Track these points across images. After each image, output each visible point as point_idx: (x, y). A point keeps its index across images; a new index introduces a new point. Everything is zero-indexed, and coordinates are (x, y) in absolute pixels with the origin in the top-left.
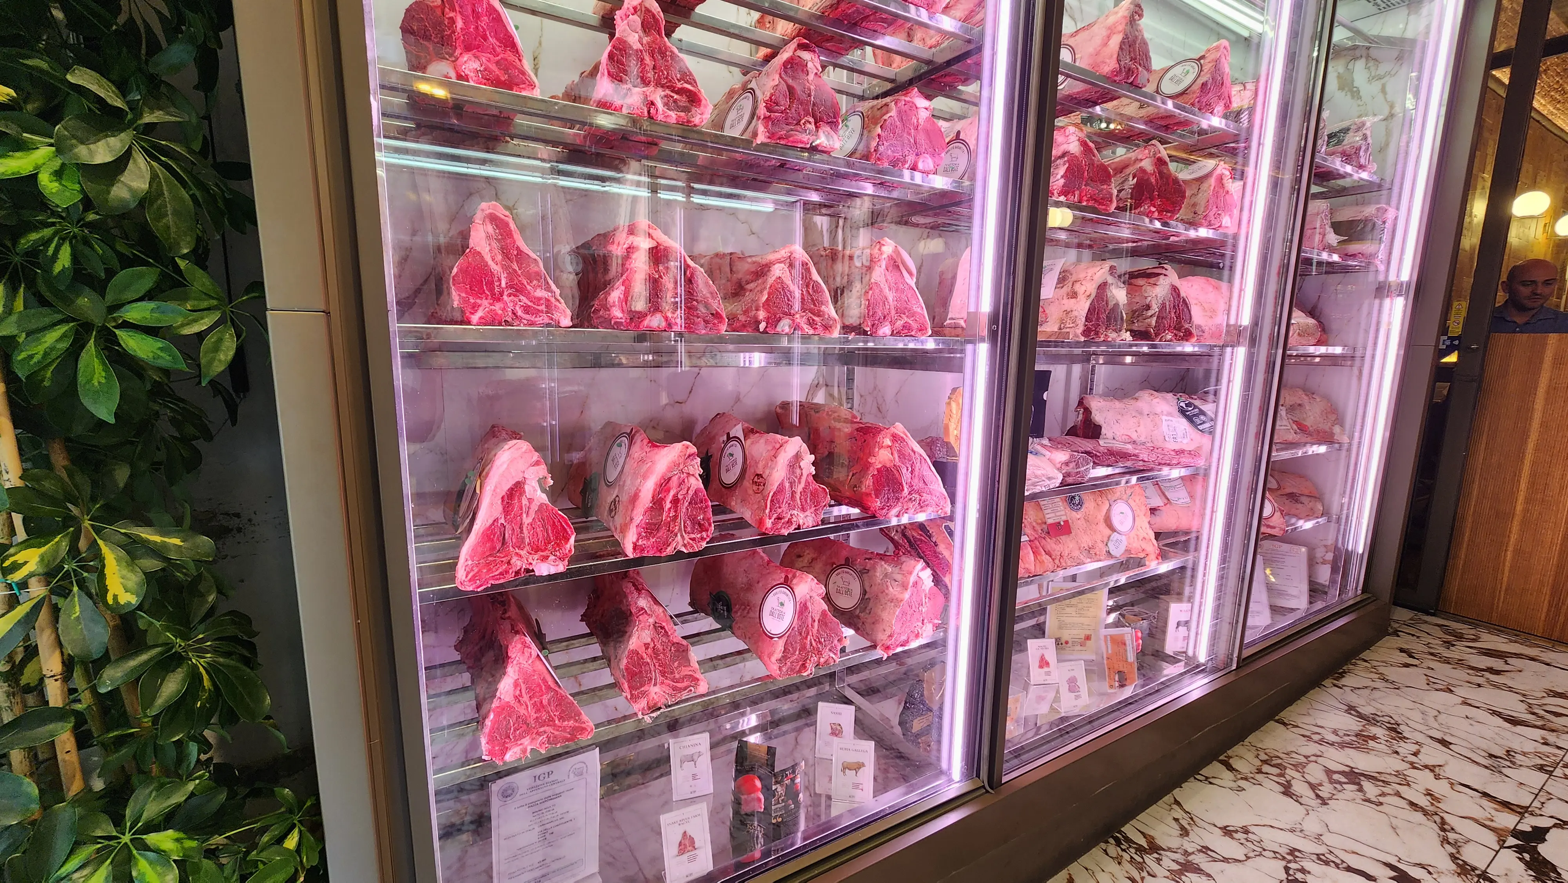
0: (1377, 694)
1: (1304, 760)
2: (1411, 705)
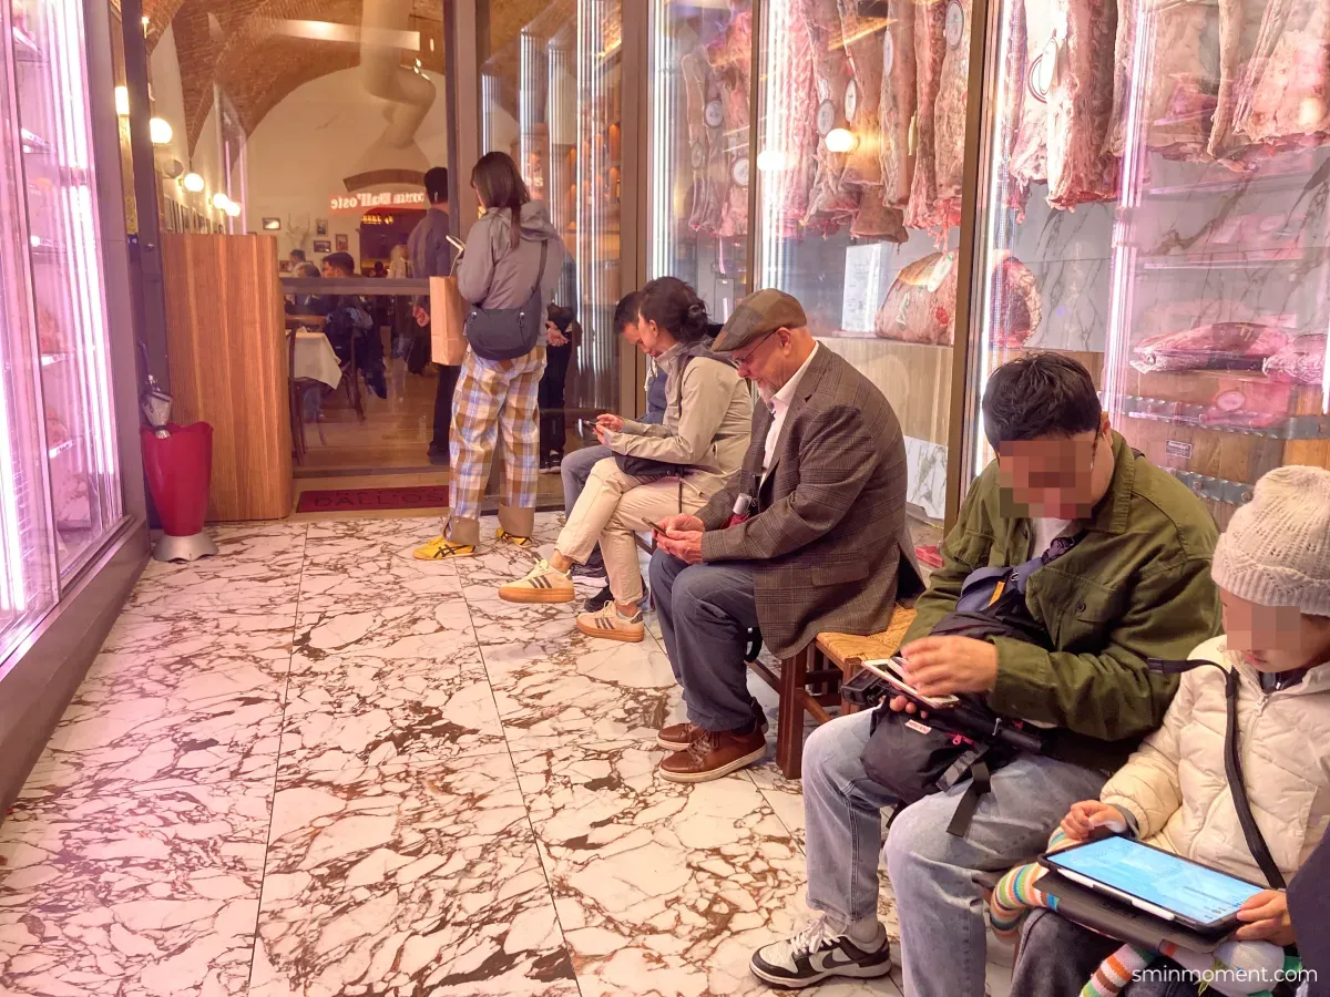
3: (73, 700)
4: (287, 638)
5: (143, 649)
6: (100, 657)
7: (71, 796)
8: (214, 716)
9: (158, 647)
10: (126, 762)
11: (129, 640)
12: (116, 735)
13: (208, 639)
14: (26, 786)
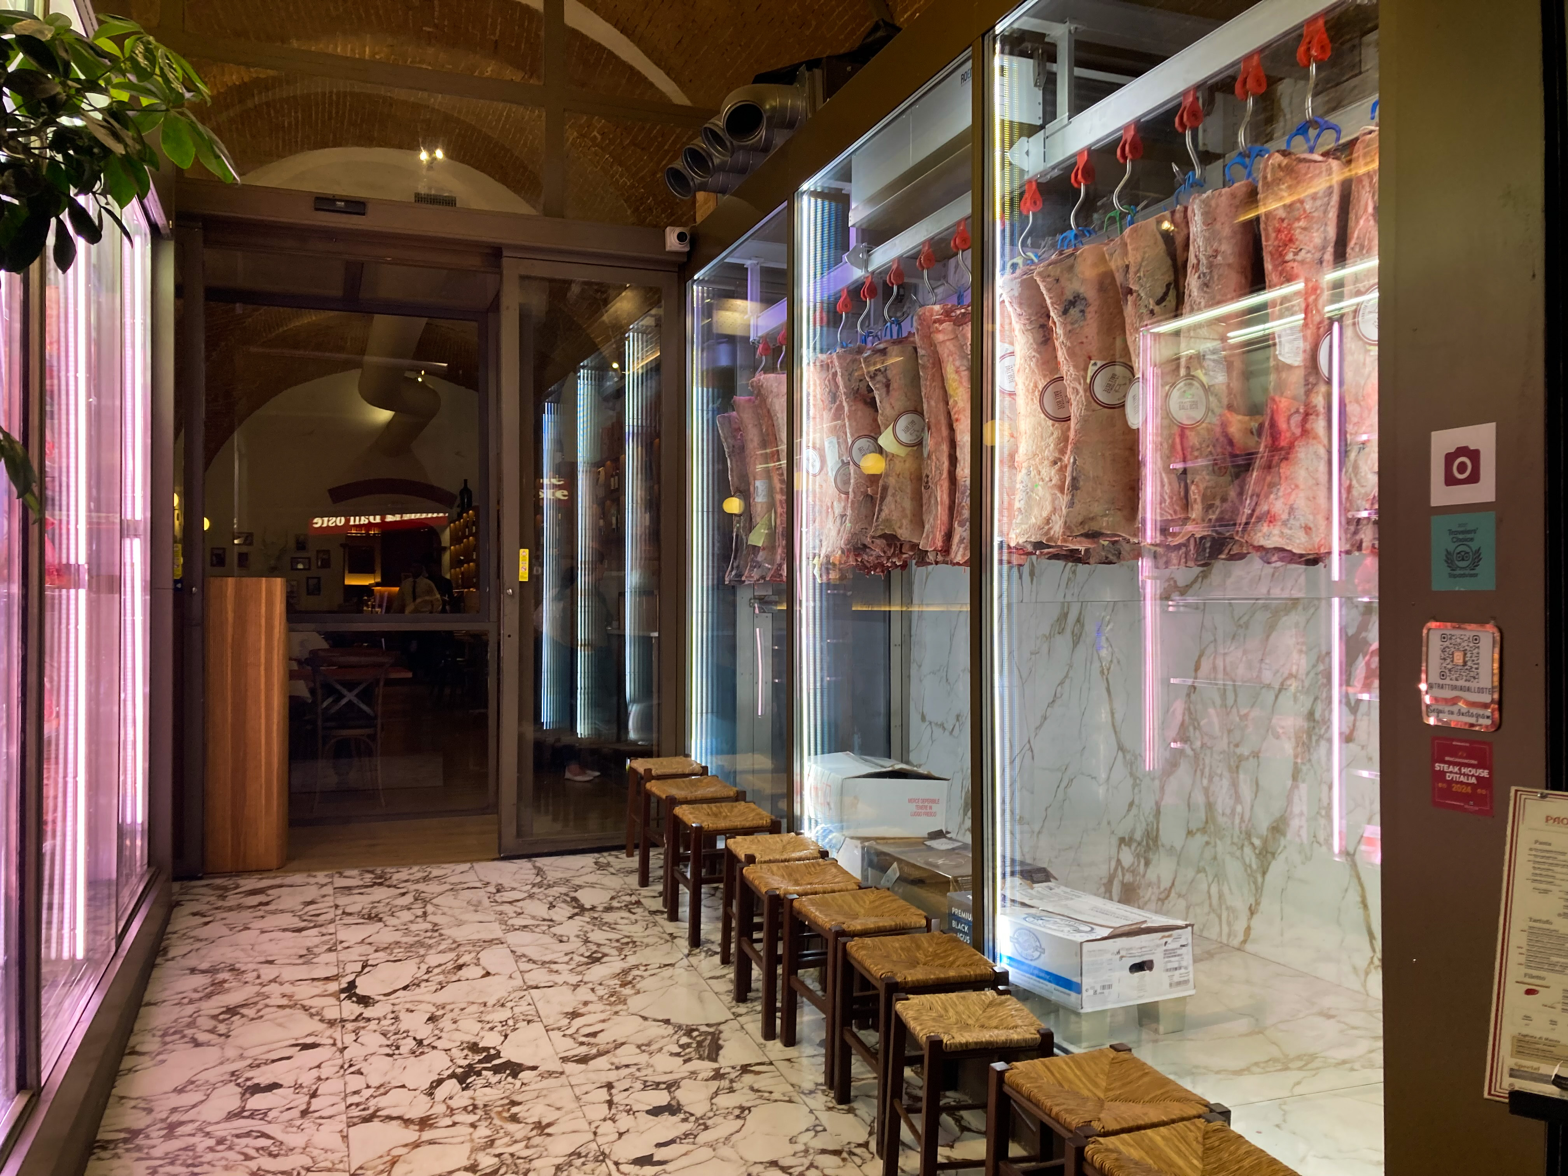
3: (127, 1051)
4: (333, 987)
5: (186, 1001)
6: (143, 1010)
7: (147, 1137)
8: (273, 1061)
9: (201, 999)
10: (194, 1106)
11: (167, 993)
12: (179, 1080)
14: (101, 1129)
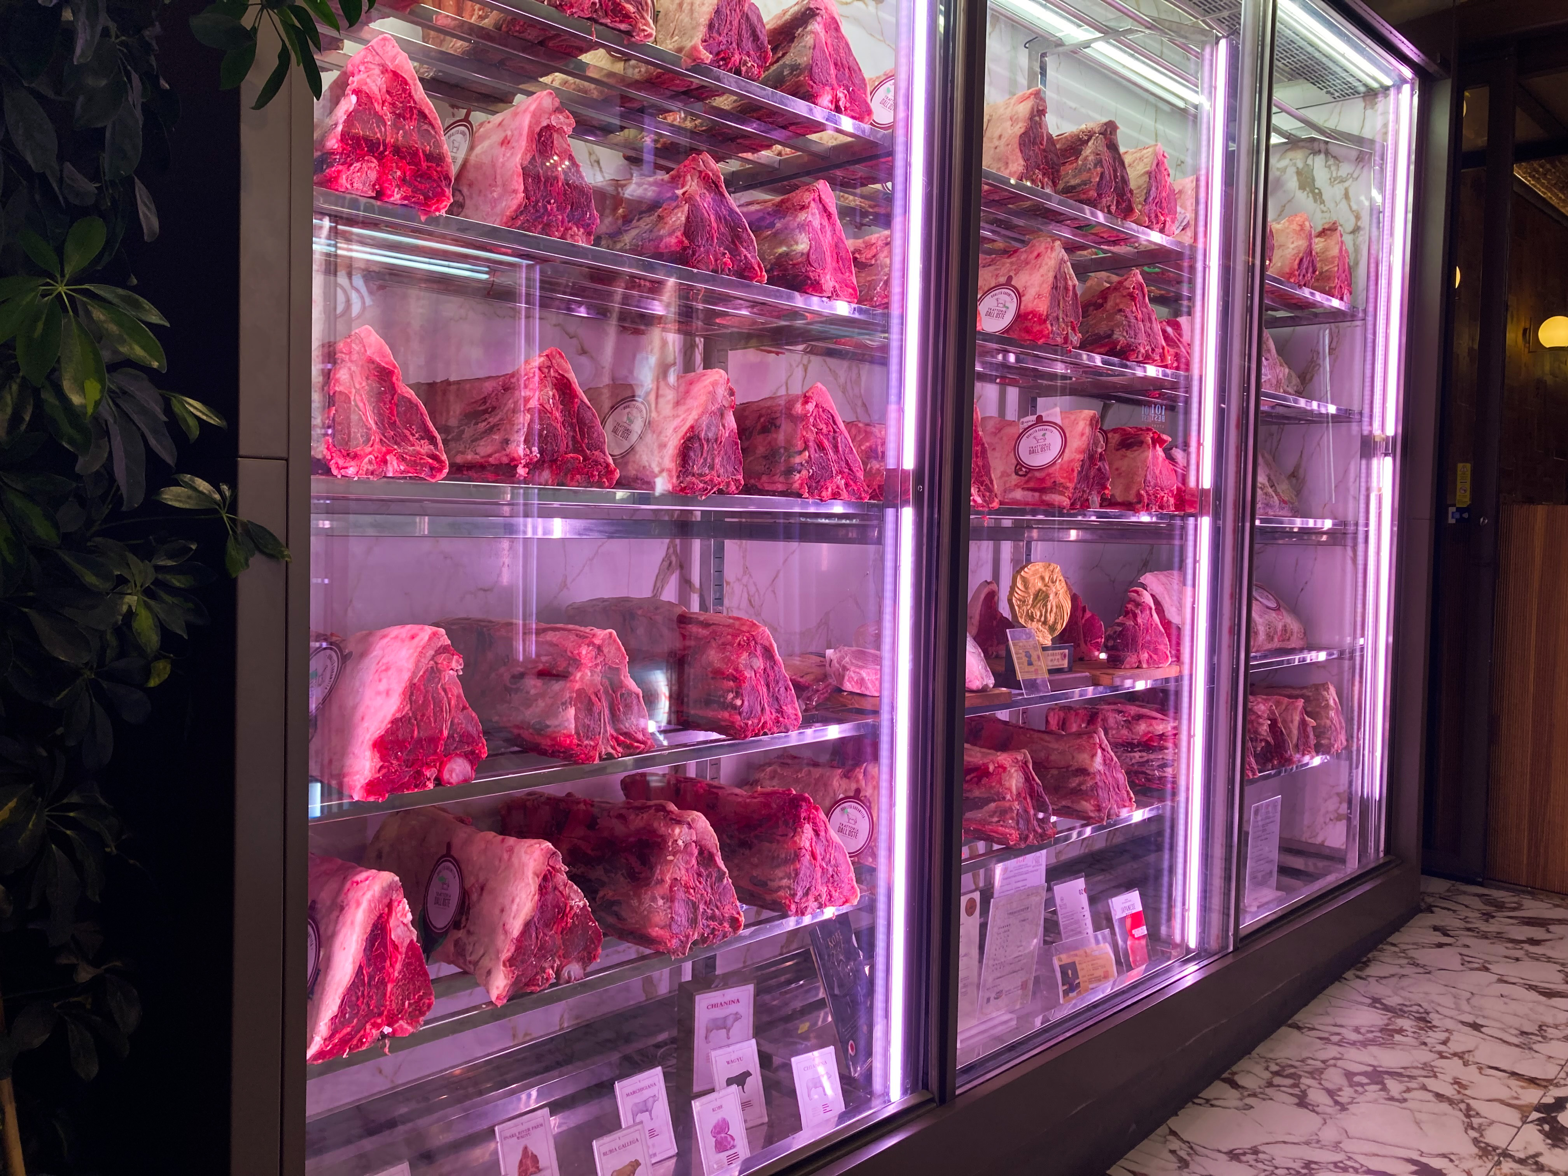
0: (1405, 982)
1: (1319, 1064)
2: (1443, 990)
3: (1226, 1075)
4: (1532, 1096)
9: (1353, 1044)
11: (1325, 1019)
12: (1243, 1143)
13: (1425, 1056)
